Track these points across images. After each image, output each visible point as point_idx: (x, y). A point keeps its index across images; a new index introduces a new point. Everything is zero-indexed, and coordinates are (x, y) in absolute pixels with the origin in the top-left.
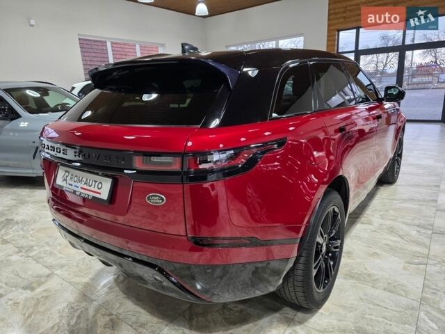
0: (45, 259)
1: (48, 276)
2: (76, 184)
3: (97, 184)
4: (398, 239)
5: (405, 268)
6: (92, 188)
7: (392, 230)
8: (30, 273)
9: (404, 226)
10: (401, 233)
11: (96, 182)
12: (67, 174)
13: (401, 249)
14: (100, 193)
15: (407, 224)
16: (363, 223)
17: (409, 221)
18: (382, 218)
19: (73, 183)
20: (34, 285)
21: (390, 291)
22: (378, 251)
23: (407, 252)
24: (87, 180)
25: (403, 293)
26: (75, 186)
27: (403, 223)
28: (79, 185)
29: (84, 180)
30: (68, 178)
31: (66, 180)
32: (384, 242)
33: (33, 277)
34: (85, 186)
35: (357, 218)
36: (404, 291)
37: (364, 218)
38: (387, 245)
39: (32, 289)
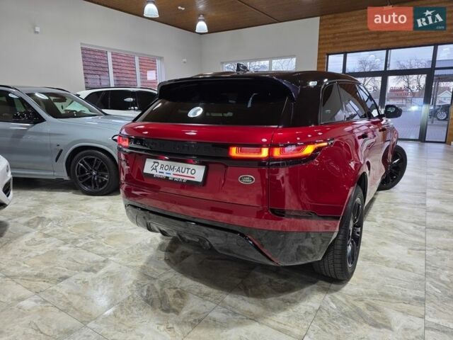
0: (94, 249)
1: (104, 261)
2: (168, 171)
3: (190, 170)
4: (400, 232)
5: (409, 253)
6: (185, 174)
7: (393, 226)
8: (85, 259)
9: (402, 223)
10: (401, 228)
12: (156, 164)
13: (404, 239)
14: (193, 178)
15: (404, 221)
17: (405, 220)
18: (384, 217)
19: (164, 171)
20: (95, 268)
21: (401, 269)
23: (408, 241)
24: (179, 168)
25: (411, 270)
26: (167, 173)
27: (401, 220)
28: (171, 172)
29: (176, 168)
31: (156, 169)
32: (389, 234)
33: (90, 262)
36: (411, 268)
38: (392, 237)
39: (95, 272)
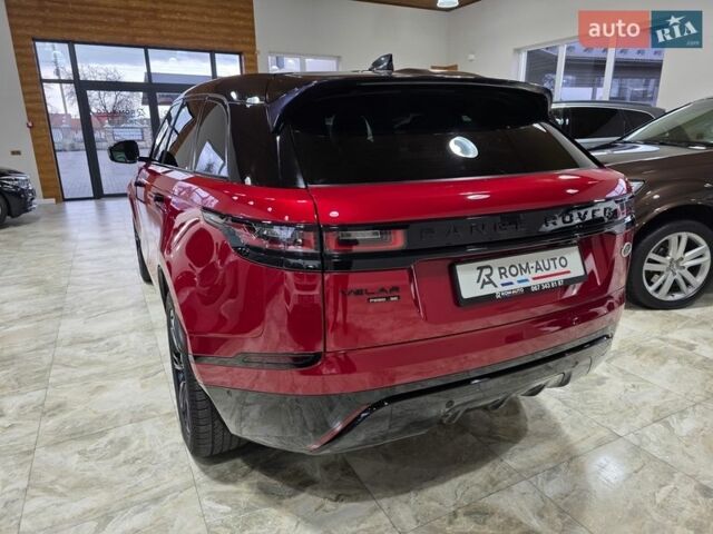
2: (519, 277)
3: (557, 261)
6: (552, 271)
11: (554, 259)
12: (487, 271)
14: (569, 272)
19: (511, 279)
24: (537, 263)
26: (519, 282)
28: (526, 276)
29: (532, 264)
30: (495, 277)
31: (491, 282)
34: (540, 273)
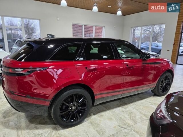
4: (128, 117)
5: (115, 127)
7: (130, 113)
10: (133, 115)
16: (123, 108)
18: (134, 108)
21: (98, 132)
22: (114, 119)
23: (125, 122)
35: (123, 105)
36: (103, 134)
37: (126, 106)
38: (121, 117)
